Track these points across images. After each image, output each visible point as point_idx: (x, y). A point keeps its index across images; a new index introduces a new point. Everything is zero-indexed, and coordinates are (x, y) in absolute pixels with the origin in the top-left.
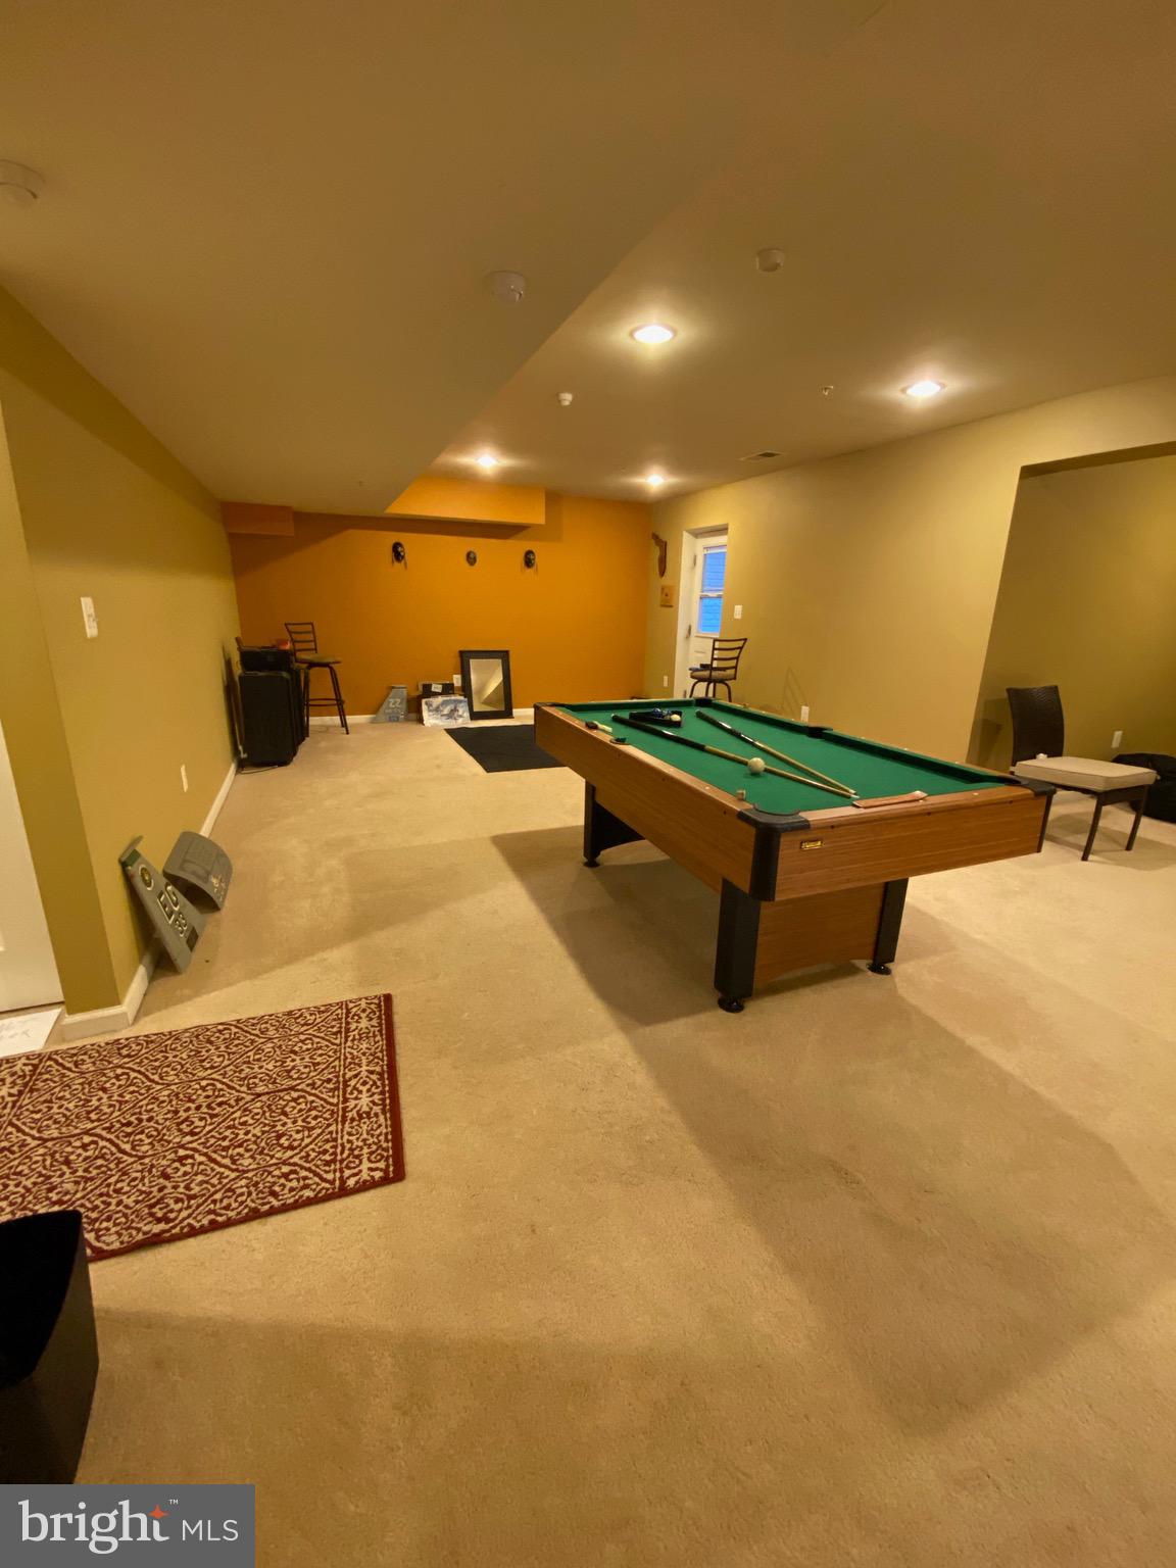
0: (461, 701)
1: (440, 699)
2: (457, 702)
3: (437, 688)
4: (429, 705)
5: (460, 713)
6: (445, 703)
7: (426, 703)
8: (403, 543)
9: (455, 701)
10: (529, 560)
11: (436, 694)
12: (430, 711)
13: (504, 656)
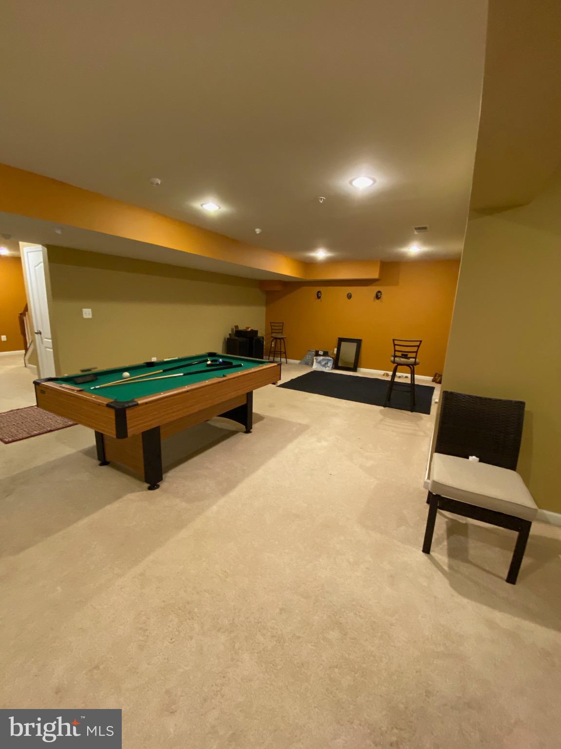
0: (330, 360)
1: (321, 358)
2: (329, 360)
3: (321, 353)
4: (317, 359)
5: (329, 365)
6: (323, 360)
7: (316, 359)
8: (322, 292)
9: (328, 359)
10: (378, 296)
11: (320, 355)
12: (317, 362)
13: (359, 342)
